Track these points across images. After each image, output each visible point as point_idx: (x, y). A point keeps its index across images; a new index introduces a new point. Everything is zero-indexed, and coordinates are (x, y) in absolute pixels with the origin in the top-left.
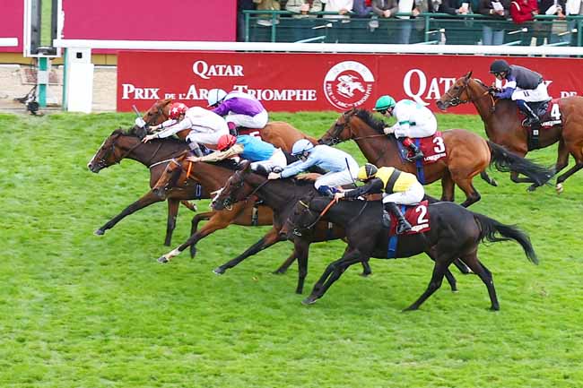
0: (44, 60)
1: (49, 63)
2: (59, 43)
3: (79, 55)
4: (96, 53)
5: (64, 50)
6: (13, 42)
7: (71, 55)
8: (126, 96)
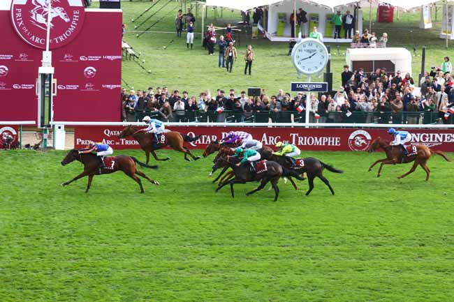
0: (46, 130)
1: (48, 131)
2: (52, 123)
3: (60, 128)
4: (66, 127)
5: (54, 126)
6: (34, 122)
7: (56, 127)
8: (78, 143)
